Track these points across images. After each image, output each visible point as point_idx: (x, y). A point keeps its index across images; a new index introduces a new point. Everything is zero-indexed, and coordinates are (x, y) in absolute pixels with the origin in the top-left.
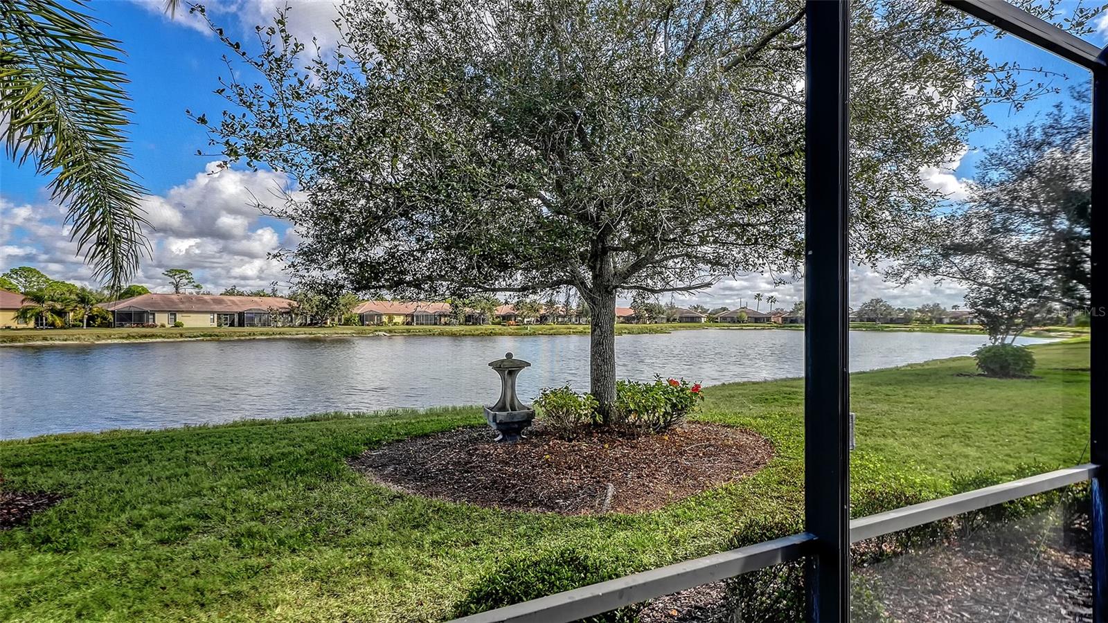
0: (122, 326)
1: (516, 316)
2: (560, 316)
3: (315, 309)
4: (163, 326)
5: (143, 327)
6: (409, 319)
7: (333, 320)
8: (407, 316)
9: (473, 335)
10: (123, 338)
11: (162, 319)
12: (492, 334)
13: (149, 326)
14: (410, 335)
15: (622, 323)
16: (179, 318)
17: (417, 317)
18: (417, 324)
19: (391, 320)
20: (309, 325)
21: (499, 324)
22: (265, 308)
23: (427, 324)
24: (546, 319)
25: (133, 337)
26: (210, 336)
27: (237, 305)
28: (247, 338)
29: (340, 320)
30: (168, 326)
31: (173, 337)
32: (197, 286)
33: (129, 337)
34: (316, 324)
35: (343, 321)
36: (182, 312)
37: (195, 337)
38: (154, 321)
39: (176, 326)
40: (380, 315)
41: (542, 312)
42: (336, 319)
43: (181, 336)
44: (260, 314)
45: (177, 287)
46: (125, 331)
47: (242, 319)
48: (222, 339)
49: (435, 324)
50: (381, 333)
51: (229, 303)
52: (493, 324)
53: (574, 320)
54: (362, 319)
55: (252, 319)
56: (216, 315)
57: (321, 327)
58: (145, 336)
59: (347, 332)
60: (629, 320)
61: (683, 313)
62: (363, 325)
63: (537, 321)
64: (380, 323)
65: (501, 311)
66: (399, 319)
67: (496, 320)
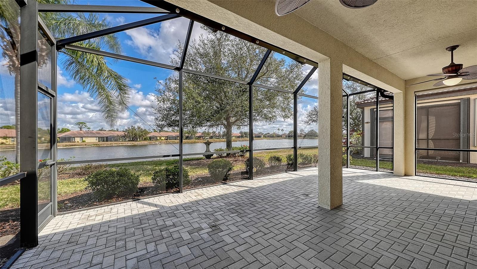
0: (63, 142)
1: (203, 137)
2: (217, 136)
3: (134, 136)
4: (78, 142)
5: (71, 142)
6: (167, 138)
7: (140, 139)
8: (166, 137)
9: (189, 143)
10: (64, 146)
11: (78, 139)
12: (195, 143)
13: (73, 142)
14: (167, 143)
15: (237, 138)
16: (84, 139)
17: (169, 137)
18: (169, 140)
19: (160, 138)
20: (131, 141)
21: (197, 139)
22: (115, 135)
23: (173, 140)
24: (213, 137)
25: (68, 146)
26: (96, 145)
27: (106, 134)
28: (110, 145)
29: (142, 139)
30: (80, 142)
31: (82, 146)
32: (88, 128)
33: (66, 146)
34: (134, 140)
35: (143, 139)
36: (85, 137)
37: (91, 145)
38: (75, 140)
39: (83, 142)
40: (157, 137)
41: (211, 135)
42: (141, 138)
43: (86, 145)
44: (114, 137)
45: (81, 128)
46: (64, 144)
47: (107, 139)
48: (100, 146)
49: (176, 139)
50: (157, 143)
51: (102, 134)
52: (195, 139)
53: (221, 137)
54: (150, 138)
55: (111, 139)
56: (98, 138)
57: (136, 141)
58: (72, 146)
59: (146, 142)
60: (239, 137)
61: (256, 135)
62: (151, 140)
63: (210, 138)
64: (157, 140)
65: (198, 135)
66: (163, 138)
67: (196, 138)
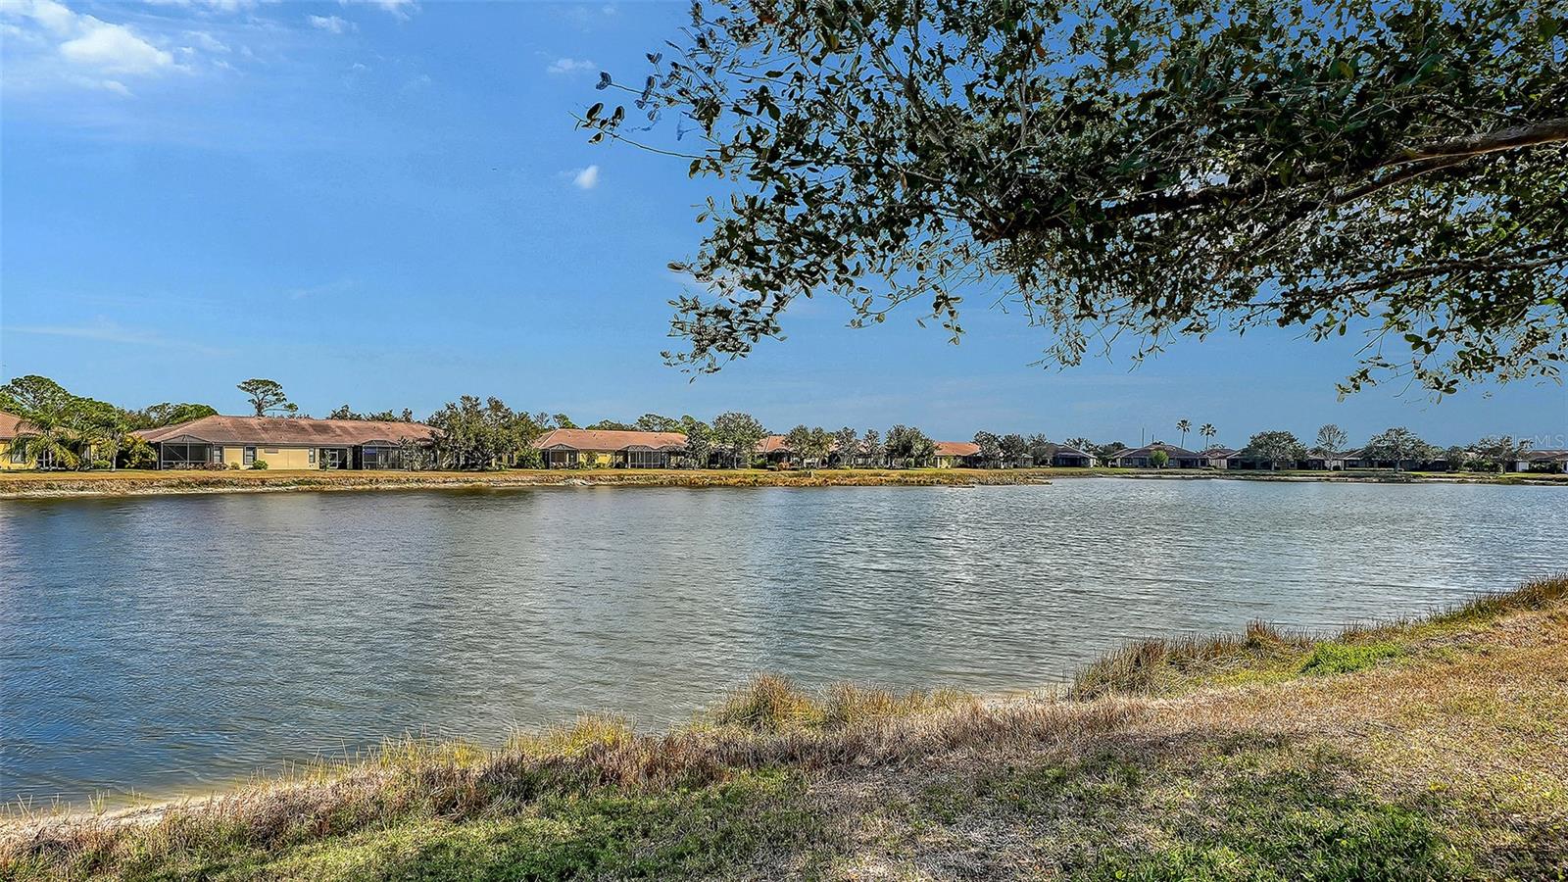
0: (172, 467)
1: (790, 455)
2: (862, 455)
3: (473, 443)
4: (235, 467)
5: (205, 468)
6: (621, 459)
7: (500, 459)
8: (617, 453)
9: (726, 485)
10: (173, 486)
11: (234, 456)
12: (755, 485)
13: (213, 468)
14: (623, 487)
15: (961, 466)
16: (262, 455)
17: (633, 454)
18: (633, 466)
19: (591, 460)
20: (463, 467)
21: (763, 466)
22: (393, 439)
23: (649, 467)
24: (838, 460)
25: (188, 485)
26: (309, 483)
27: (350, 434)
28: (367, 487)
29: (510, 459)
30: (242, 467)
31: (250, 485)
32: (291, 406)
33: (181, 484)
34: (473, 466)
35: (516, 461)
36: (265, 446)
37: (284, 485)
38: (221, 459)
39: (255, 468)
40: (574, 452)
41: (833, 448)
42: (505, 458)
43: (263, 483)
44: (385, 448)
45: (259, 407)
46: (175, 474)
47: (357, 457)
48: (327, 488)
49: (662, 466)
50: (578, 482)
51: (338, 431)
52: (753, 467)
53: (882, 461)
54: (548, 458)
55: (374, 457)
56: (317, 451)
57: (482, 470)
58: (206, 484)
59: (524, 478)
60: (971, 461)
61: (1057, 451)
62: (548, 468)
63: (824, 462)
64: (575, 465)
65: (766, 446)
66: (604, 459)
67: (759, 461)
